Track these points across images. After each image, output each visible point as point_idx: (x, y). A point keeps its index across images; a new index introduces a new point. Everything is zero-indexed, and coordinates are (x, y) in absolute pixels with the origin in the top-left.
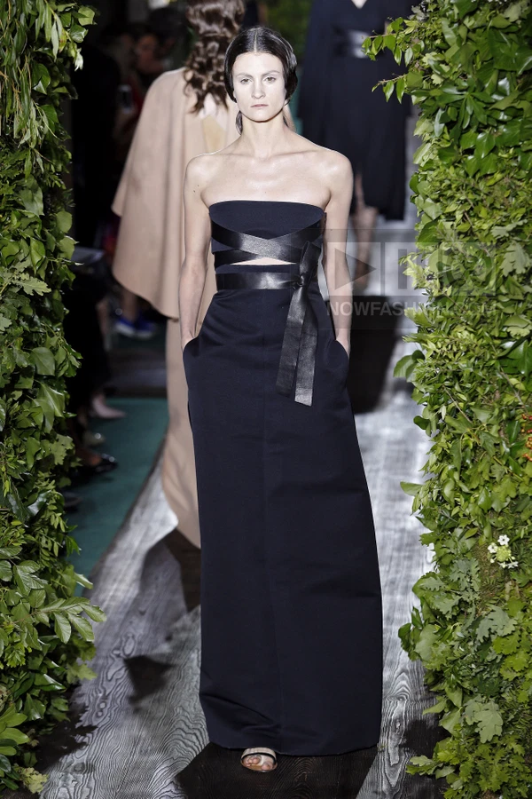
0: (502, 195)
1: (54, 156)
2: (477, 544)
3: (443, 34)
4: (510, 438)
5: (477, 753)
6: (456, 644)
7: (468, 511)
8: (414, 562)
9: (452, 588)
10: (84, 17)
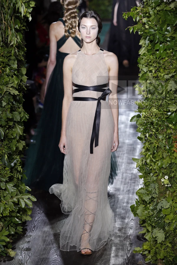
0: (168, 64)
1: (21, 49)
2: (158, 178)
3: (149, 12)
4: (169, 144)
5: (156, 246)
6: (150, 211)
7: (155, 168)
8: (136, 184)
9: (149, 193)
10: (32, 4)
